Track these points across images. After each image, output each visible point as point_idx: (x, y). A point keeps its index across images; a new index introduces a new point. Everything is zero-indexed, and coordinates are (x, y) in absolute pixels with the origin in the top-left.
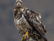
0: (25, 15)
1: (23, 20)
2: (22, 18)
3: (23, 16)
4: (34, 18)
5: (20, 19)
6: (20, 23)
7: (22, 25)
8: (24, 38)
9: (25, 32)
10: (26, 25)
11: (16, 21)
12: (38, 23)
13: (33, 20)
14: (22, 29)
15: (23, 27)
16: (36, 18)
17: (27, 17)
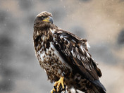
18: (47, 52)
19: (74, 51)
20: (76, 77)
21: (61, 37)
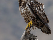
0: (29, 4)
1: (27, 9)
2: (26, 7)
3: (27, 5)
4: (38, 7)
5: (24, 8)
6: (25, 12)
7: (26, 13)
8: (28, 26)
9: (29, 20)
10: (30, 13)
11: (21, 10)
12: (41, 12)
13: (36, 9)
14: (26, 17)
15: (27, 16)
16: (39, 7)
17: (31, 6)
18: (25, 8)
19: (37, 9)
20: (37, 21)
21: (32, 2)
